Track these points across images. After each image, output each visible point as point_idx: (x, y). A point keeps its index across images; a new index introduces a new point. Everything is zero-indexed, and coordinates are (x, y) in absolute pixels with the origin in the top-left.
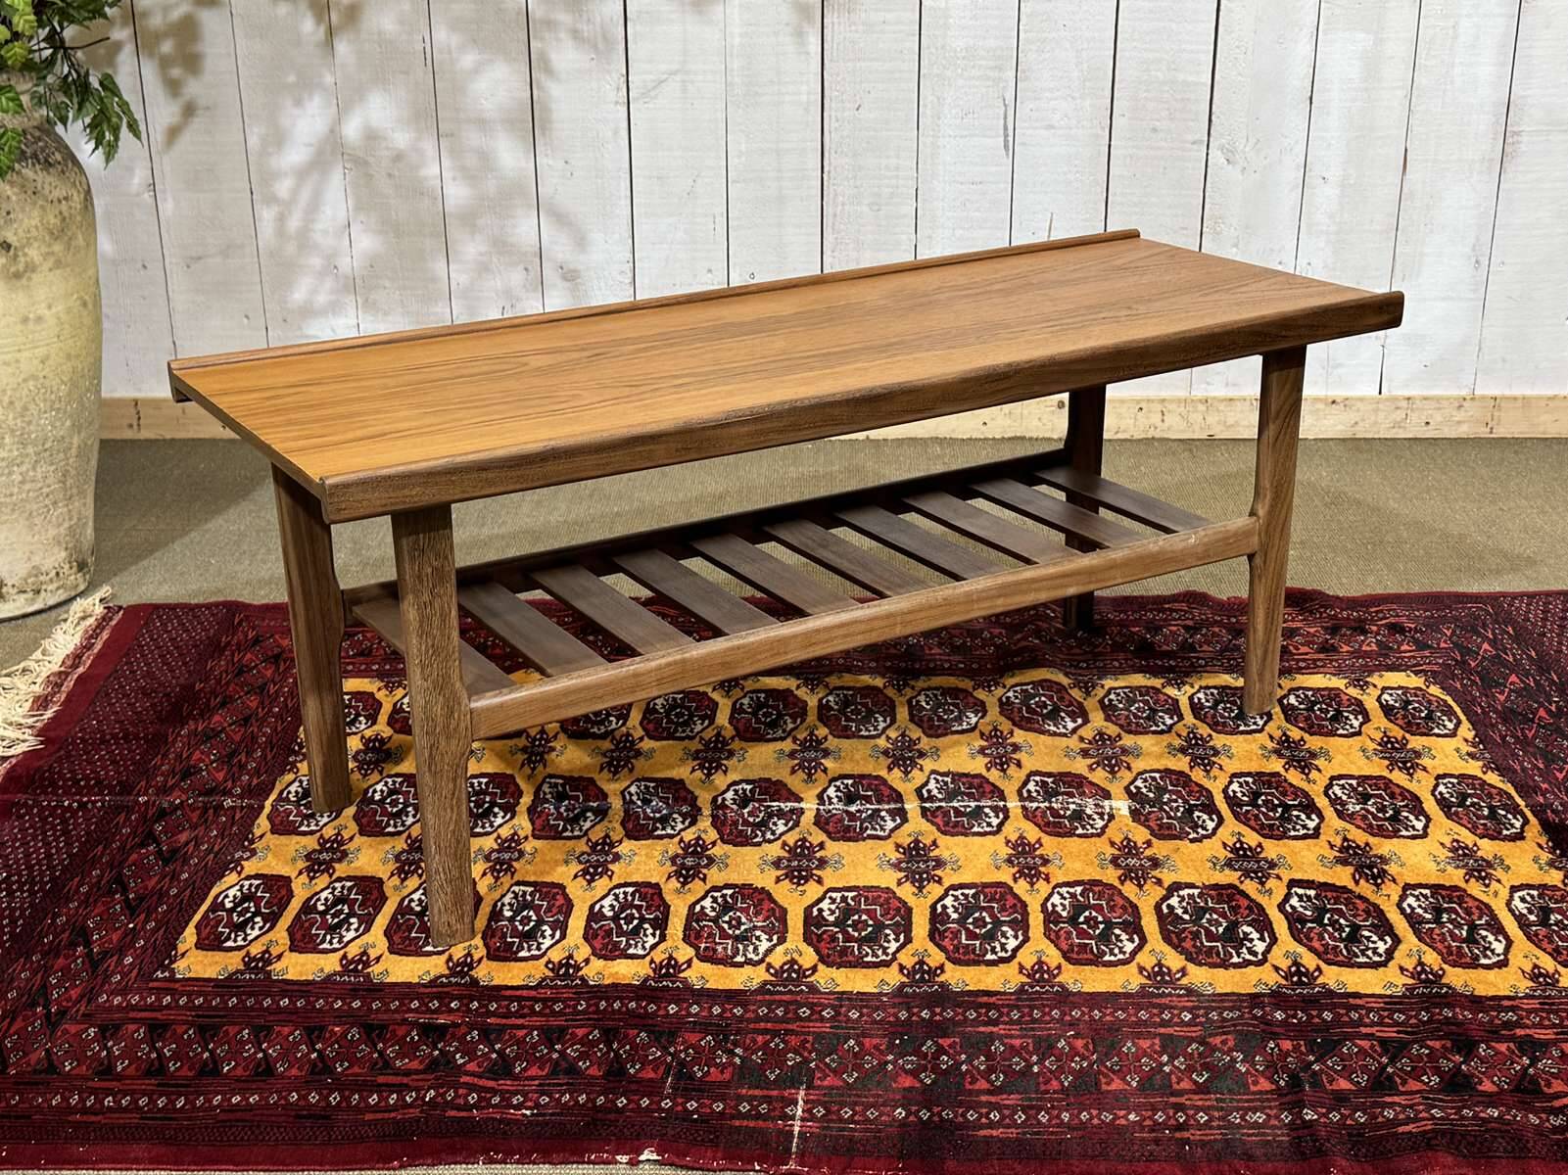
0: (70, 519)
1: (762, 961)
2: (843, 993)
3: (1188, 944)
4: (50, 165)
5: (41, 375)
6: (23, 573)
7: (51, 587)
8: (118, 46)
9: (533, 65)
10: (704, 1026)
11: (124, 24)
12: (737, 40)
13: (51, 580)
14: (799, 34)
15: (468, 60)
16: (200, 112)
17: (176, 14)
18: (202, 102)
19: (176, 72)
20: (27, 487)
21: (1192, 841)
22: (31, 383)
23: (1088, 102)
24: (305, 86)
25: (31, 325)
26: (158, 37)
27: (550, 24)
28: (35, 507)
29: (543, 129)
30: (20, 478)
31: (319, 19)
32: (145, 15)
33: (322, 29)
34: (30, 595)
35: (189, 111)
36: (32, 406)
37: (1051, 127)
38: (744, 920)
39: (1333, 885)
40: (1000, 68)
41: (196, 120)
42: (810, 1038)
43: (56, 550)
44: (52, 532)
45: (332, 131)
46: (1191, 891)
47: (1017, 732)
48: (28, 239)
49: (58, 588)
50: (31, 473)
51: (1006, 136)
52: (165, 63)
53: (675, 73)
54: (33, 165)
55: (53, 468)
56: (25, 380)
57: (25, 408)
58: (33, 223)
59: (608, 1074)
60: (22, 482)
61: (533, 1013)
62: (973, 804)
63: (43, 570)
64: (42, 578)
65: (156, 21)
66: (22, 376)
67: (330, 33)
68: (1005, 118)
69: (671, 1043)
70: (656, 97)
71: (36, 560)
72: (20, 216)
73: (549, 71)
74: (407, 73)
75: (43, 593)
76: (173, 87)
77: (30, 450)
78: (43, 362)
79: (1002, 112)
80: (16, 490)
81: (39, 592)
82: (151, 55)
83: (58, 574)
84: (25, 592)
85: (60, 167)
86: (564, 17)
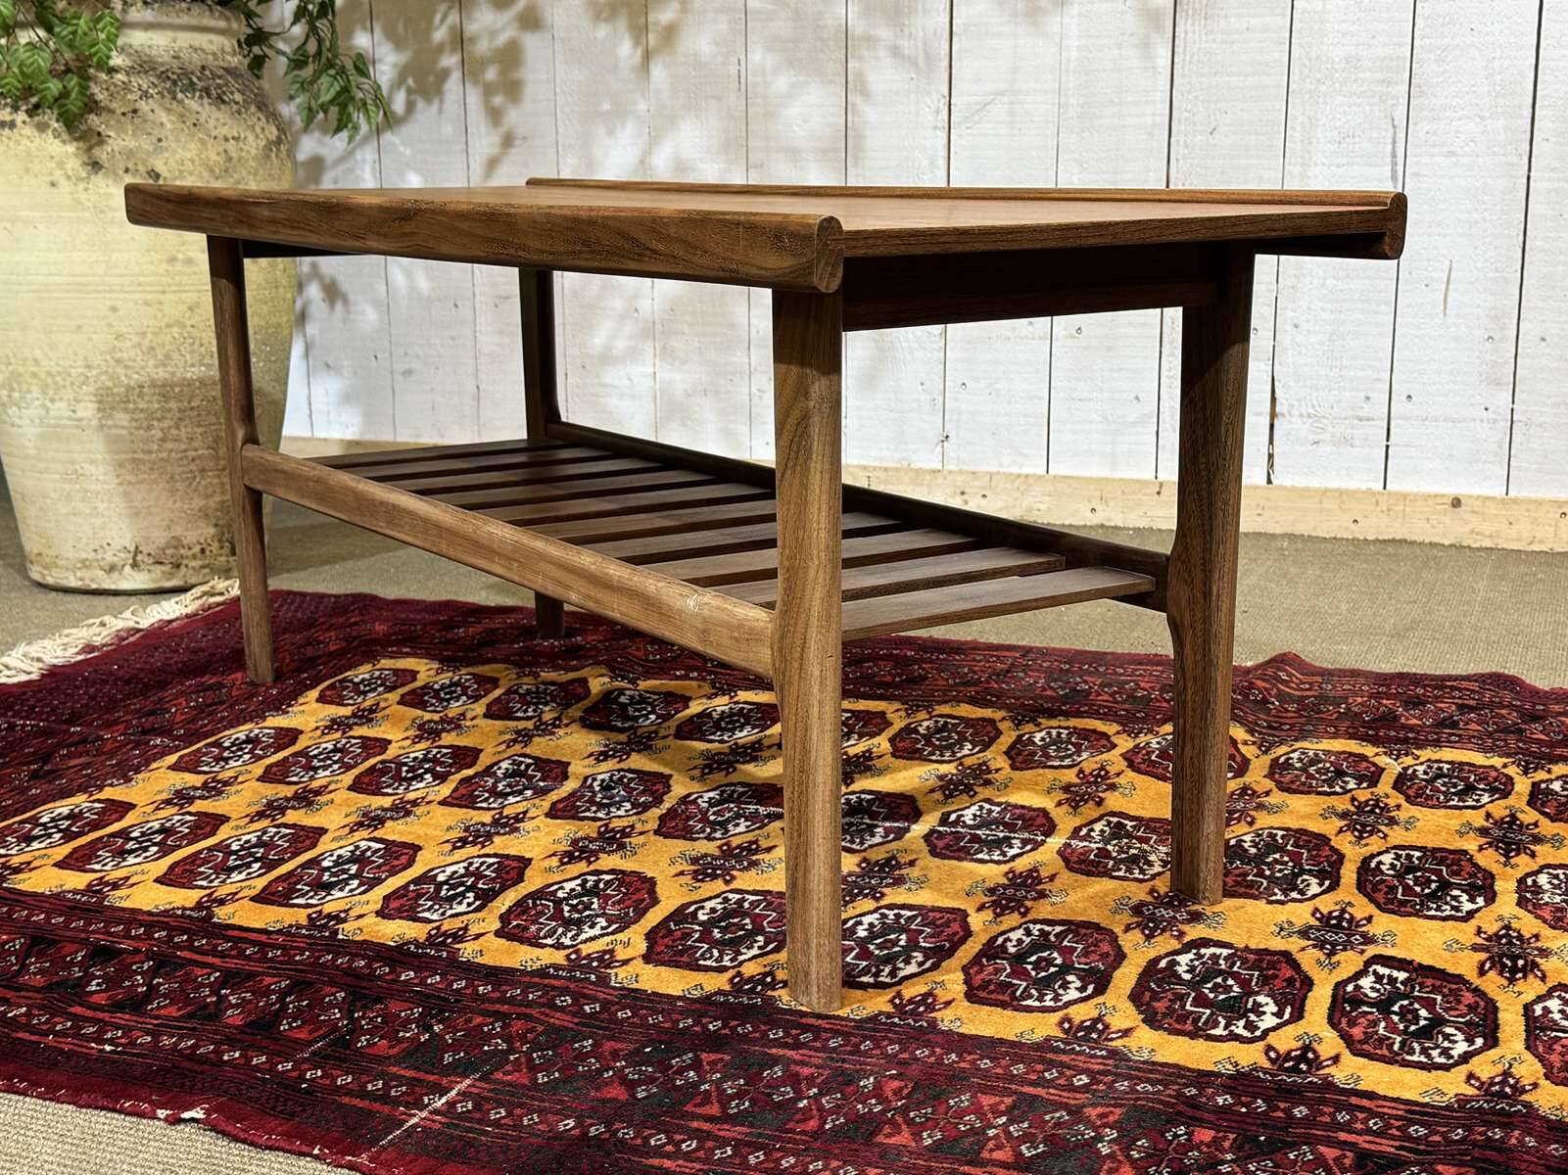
0: (223, 493)
1: (572, 946)
2: (636, 990)
3: (1160, 1006)
4: (224, 102)
5: (188, 323)
6: (162, 542)
7: (193, 564)
8: (445, 74)
9: (851, 86)
10: (422, 999)
11: (453, 50)
12: (1074, 54)
13: (194, 557)
14: (1146, 46)
15: (781, 83)
16: (516, 143)
17: (502, 39)
18: (520, 132)
19: (498, 100)
20: (169, 445)
21: (1270, 902)
22: (176, 329)
23: (1500, 124)
24: (620, 113)
25: (178, 267)
26: (484, 63)
27: (869, 40)
28: (180, 469)
29: (856, 158)
30: (160, 434)
31: (637, 42)
32: (472, 40)
33: (639, 52)
34: (167, 568)
35: (508, 141)
36: (176, 356)
37: (1453, 154)
38: (595, 906)
39: (1443, 971)
40: (1388, 82)
41: (513, 151)
42: (540, 1028)
43: (202, 524)
44: (198, 503)
45: (642, 162)
46: (1218, 951)
47: (1130, 774)
48: (181, 172)
49: (203, 567)
50: (174, 431)
51: (1394, 164)
52: (488, 91)
53: (1002, 93)
54: (201, 97)
55: (200, 430)
56: (168, 326)
57: (168, 357)
58: (189, 155)
59: (248, 1025)
60: (163, 440)
61: (241, 955)
62: (1001, 835)
63: (185, 542)
64: (182, 551)
65: (482, 47)
66: (166, 320)
67: (647, 56)
68: (1394, 142)
69: (364, 1008)
70: (979, 122)
71: (177, 531)
72: (174, 145)
73: (865, 93)
74: (719, 99)
75: (183, 569)
76: (495, 115)
77: (173, 405)
78: (191, 309)
79: (1390, 134)
80: (155, 447)
81: (178, 566)
82: (476, 82)
83: (203, 551)
84: (161, 563)
85: (235, 107)
86: (884, 33)
